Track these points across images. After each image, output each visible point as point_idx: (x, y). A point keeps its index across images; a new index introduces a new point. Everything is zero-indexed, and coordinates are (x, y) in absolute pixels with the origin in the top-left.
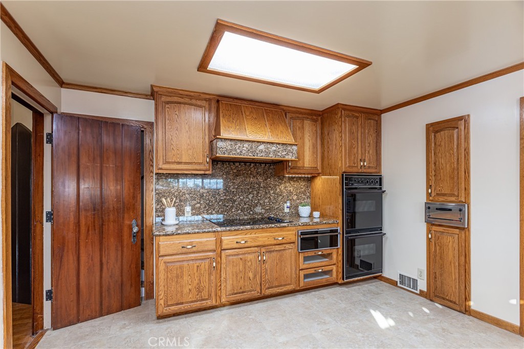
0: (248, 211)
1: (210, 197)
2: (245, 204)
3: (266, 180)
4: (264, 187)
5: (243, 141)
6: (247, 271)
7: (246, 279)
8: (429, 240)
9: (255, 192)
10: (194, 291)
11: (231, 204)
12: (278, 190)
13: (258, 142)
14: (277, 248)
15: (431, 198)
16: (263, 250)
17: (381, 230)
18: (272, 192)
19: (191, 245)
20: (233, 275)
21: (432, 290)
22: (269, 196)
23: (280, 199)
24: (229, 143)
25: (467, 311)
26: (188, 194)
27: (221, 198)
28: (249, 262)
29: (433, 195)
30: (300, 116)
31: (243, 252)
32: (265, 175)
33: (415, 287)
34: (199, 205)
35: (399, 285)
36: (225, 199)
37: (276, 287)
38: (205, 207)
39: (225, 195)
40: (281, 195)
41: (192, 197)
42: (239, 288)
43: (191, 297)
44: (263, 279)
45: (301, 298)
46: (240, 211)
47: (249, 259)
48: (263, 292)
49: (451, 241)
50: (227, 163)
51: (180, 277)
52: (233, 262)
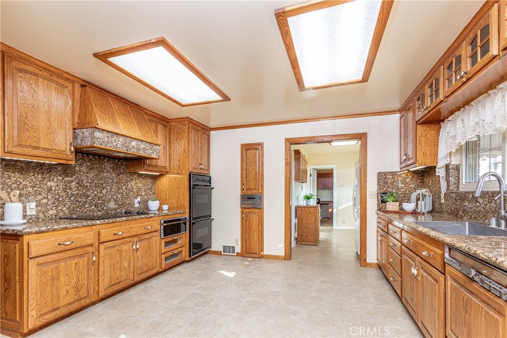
0: (102, 207)
1: (60, 191)
2: (99, 200)
3: (119, 175)
4: (117, 183)
5: (119, 134)
6: (123, 261)
7: (122, 269)
8: (242, 218)
9: (109, 188)
10: (72, 292)
11: (84, 200)
12: (130, 186)
13: (131, 138)
14: (147, 236)
15: (244, 192)
16: (136, 239)
17: (211, 217)
18: (125, 187)
19: (69, 241)
20: (111, 267)
21: (244, 249)
22: (122, 191)
23: (131, 194)
24: (106, 134)
25: (262, 257)
26: (32, 187)
27: (73, 193)
28: (124, 252)
29: (245, 189)
30: (155, 120)
31: (120, 243)
32: (118, 171)
33: (233, 252)
34: (46, 201)
35: (223, 253)
36: (78, 194)
37: (146, 271)
38: (54, 203)
39: (78, 190)
40: (132, 191)
41: (37, 190)
42: (116, 279)
43: (69, 299)
44: (136, 267)
45: (164, 277)
46: (93, 207)
47: (124, 250)
48: (136, 278)
49: (254, 218)
50: (80, 155)
51: (56, 279)
52: (111, 254)
